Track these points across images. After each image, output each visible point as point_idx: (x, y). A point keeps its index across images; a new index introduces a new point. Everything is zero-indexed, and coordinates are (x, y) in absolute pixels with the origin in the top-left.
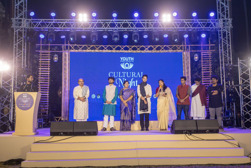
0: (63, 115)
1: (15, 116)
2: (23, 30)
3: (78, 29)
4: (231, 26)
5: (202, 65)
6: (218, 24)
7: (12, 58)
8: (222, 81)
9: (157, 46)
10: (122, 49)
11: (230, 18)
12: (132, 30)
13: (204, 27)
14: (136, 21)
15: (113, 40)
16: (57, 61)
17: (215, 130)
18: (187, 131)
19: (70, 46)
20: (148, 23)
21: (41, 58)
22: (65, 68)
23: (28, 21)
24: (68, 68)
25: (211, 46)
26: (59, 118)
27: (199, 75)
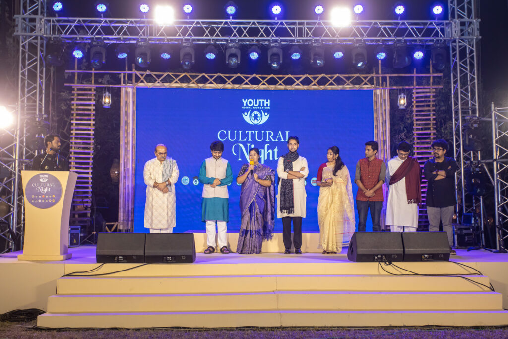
0: (122, 219)
1: (22, 219)
2: (39, 41)
3: (154, 40)
4: (477, 36)
5: (415, 118)
6: (450, 30)
7: (15, 100)
8: (457, 151)
9: (320, 76)
10: (245, 82)
11: (477, 17)
12: (266, 43)
13: (418, 38)
14: (277, 24)
15: (227, 62)
16: (109, 107)
17: (442, 254)
18: (382, 255)
19: (136, 75)
20: (301, 28)
21: (76, 99)
22: (125, 122)
23: (49, 21)
24: (133, 120)
25: (434, 77)
26: (113, 225)
27: (407, 138)
